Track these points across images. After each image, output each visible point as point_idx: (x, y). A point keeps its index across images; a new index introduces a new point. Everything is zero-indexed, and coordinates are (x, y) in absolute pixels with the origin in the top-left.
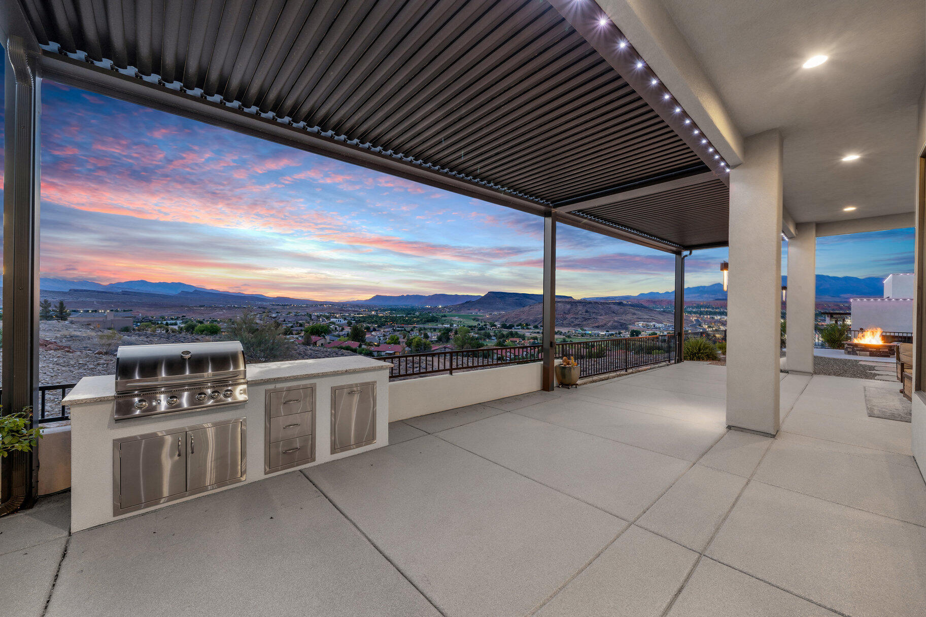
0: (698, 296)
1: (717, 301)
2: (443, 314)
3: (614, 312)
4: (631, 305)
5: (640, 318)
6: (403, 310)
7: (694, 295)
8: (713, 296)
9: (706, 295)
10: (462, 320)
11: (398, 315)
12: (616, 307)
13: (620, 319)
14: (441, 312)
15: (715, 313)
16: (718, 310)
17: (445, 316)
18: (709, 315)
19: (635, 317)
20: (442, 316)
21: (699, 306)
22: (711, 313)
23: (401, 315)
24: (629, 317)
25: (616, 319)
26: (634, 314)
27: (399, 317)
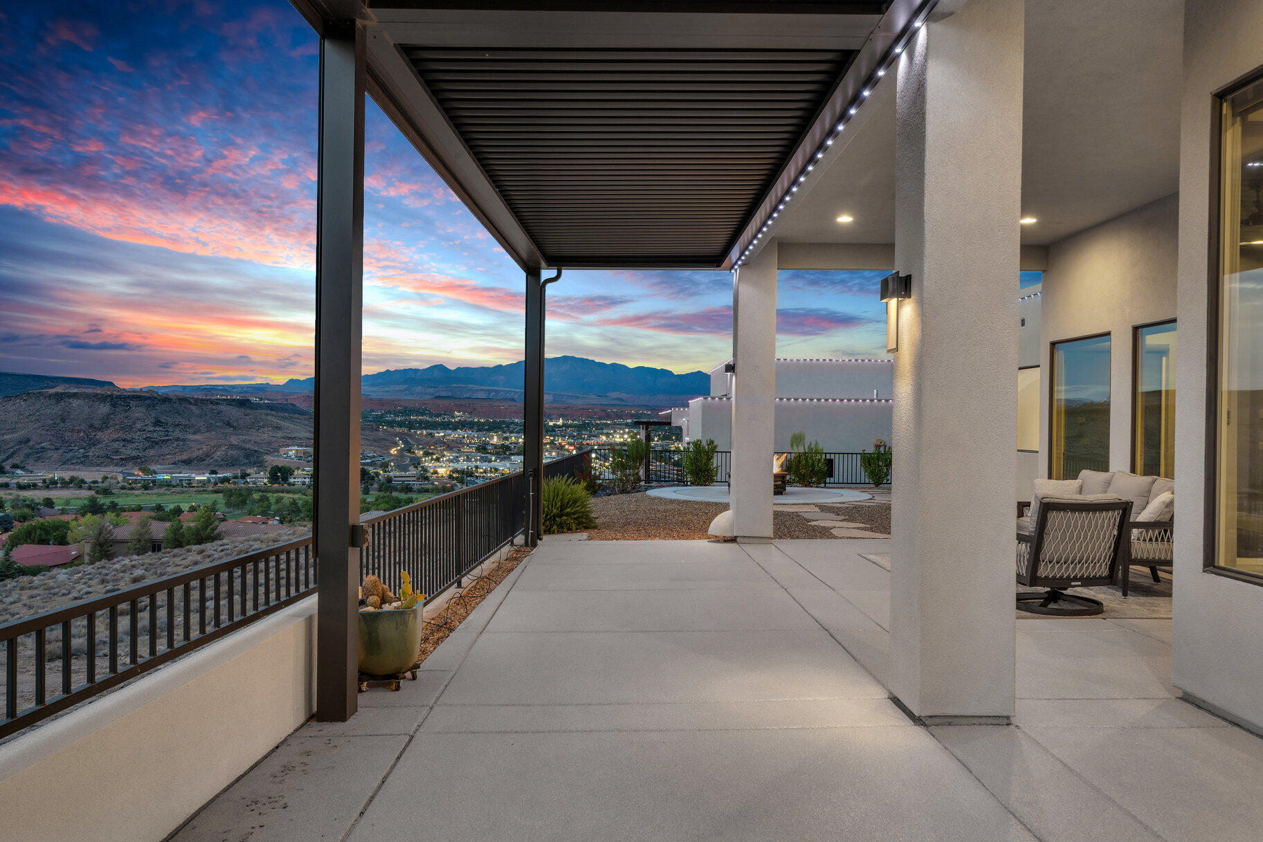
0: (407, 389)
1: (439, 402)
3: (229, 424)
4: (270, 407)
5: (290, 438)
7: (398, 387)
8: (432, 390)
9: (419, 389)
12: (234, 413)
13: (244, 441)
15: (435, 426)
16: (439, 419)
18: (426, 429)
19: (280, 434)
21: (407, 411)
22: (428, 425)
24: (265, 435)
25: (234, 440)
26: (278, 428)
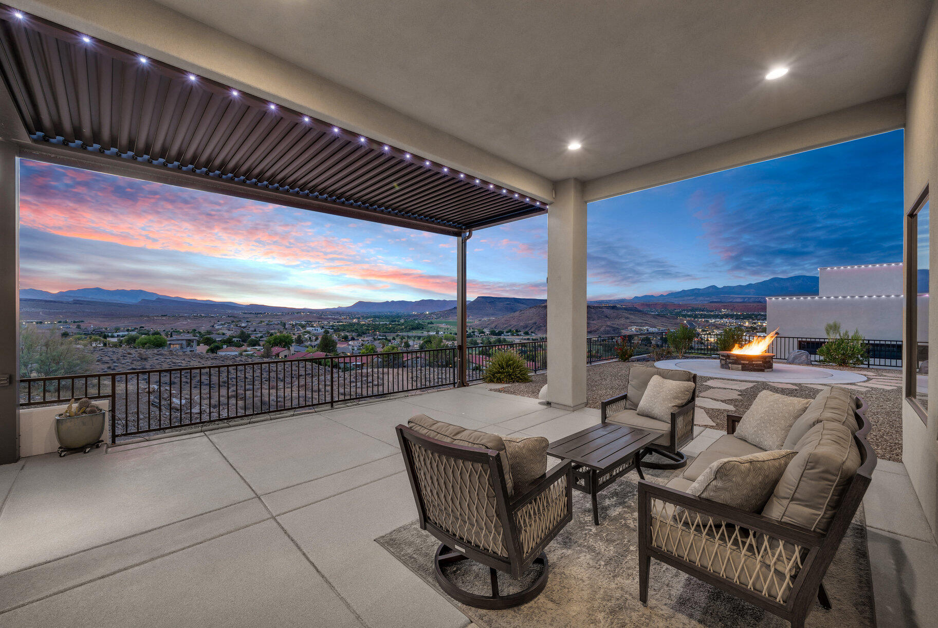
2: (428, 321)
6: (387, 317)
10: (449, 327)
11: (381, 323)
14: (427, 318)
17: (432, 323)
20: (429, 323)
23: (384, 323)
27: (382, 324)
